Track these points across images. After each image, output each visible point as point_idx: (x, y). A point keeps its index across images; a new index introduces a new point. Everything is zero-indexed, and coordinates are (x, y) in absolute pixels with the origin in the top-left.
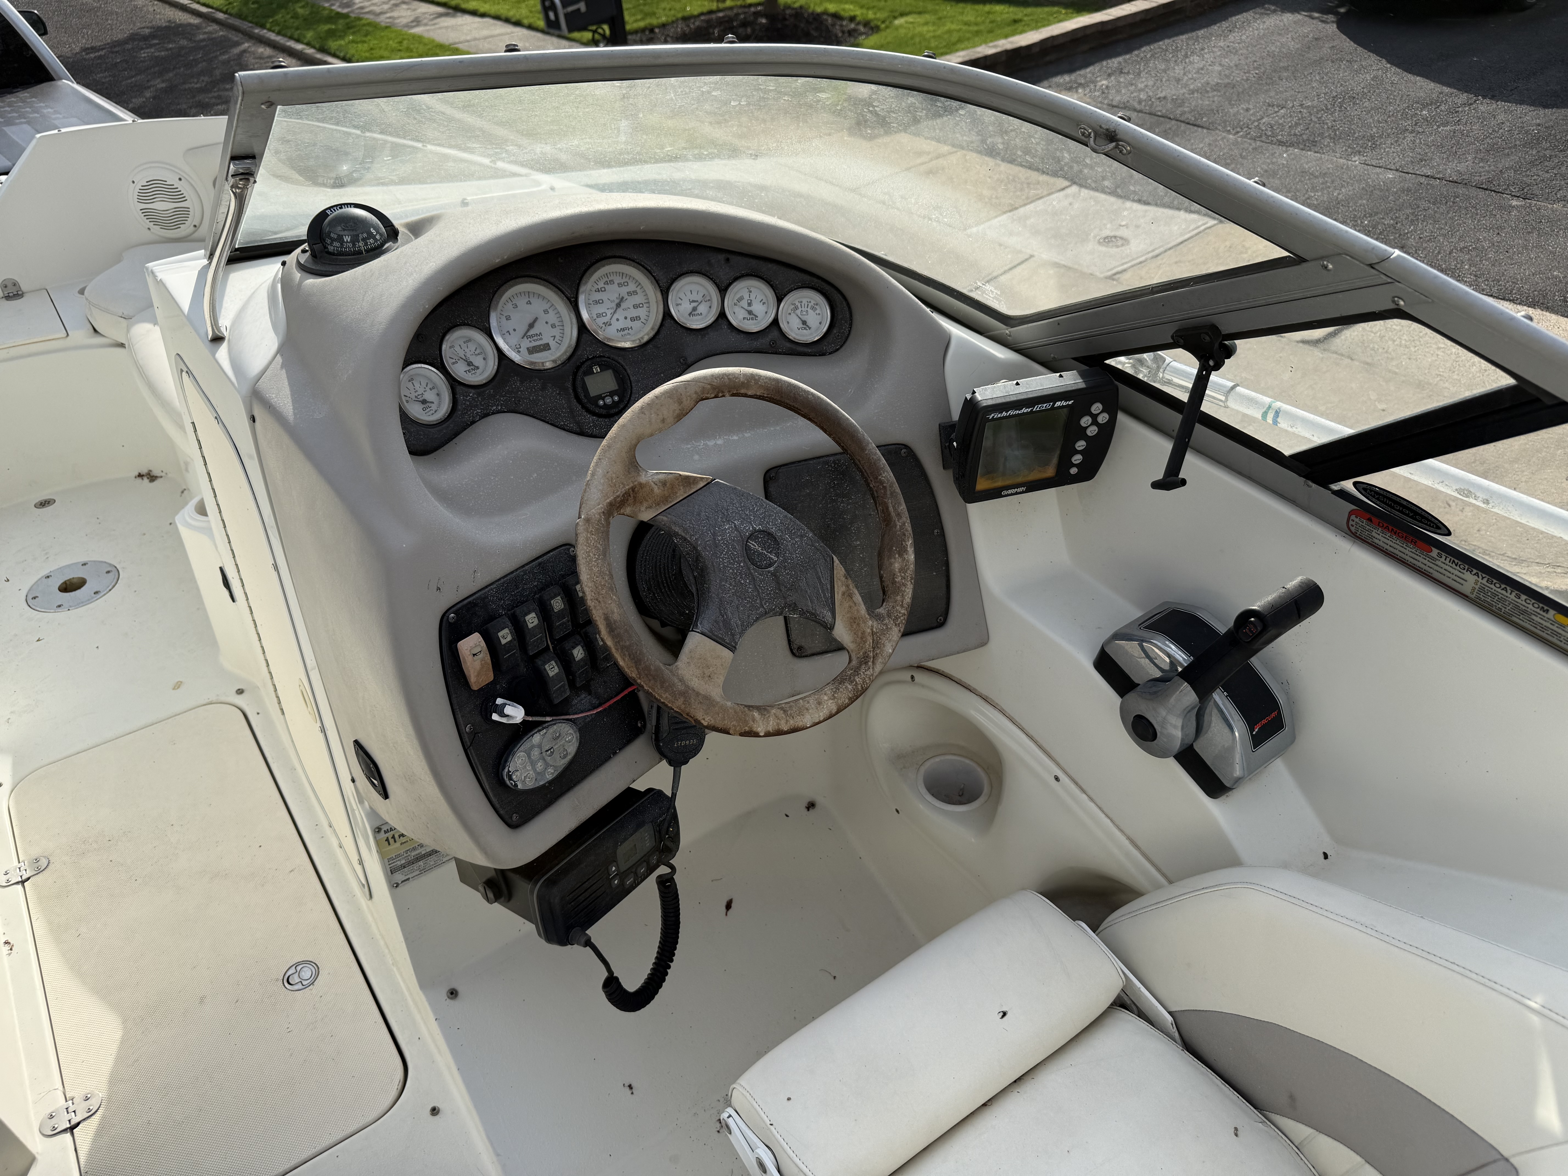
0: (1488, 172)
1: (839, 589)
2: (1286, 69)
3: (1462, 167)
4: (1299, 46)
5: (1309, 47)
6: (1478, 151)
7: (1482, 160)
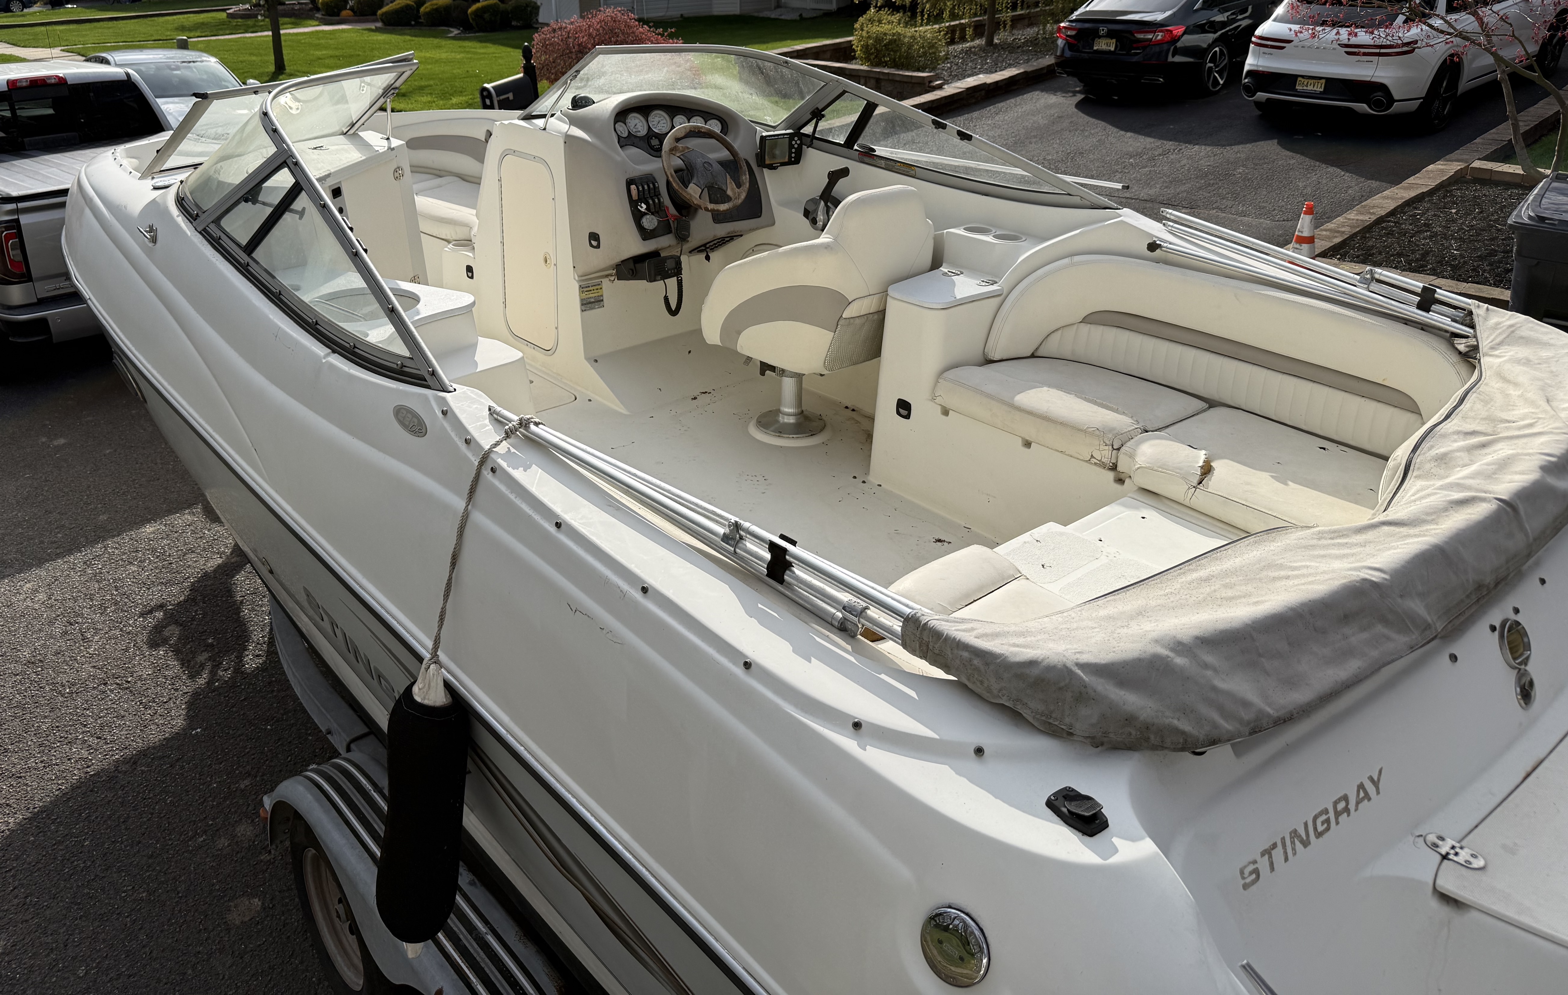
0: (1169, 194)
1: (728, 182)
2: (1035, 137)
3: (1152, 192)
4: (1046, 122)
5: (1054, 123)
6: (1164, 182)
7: (1166, 187)
